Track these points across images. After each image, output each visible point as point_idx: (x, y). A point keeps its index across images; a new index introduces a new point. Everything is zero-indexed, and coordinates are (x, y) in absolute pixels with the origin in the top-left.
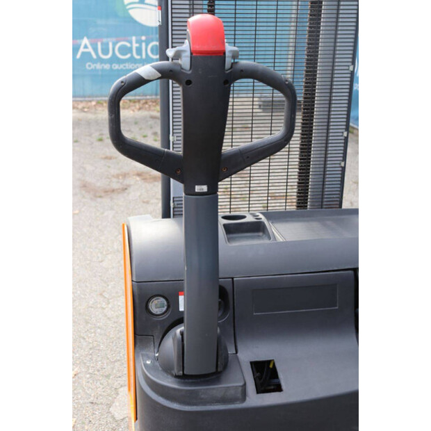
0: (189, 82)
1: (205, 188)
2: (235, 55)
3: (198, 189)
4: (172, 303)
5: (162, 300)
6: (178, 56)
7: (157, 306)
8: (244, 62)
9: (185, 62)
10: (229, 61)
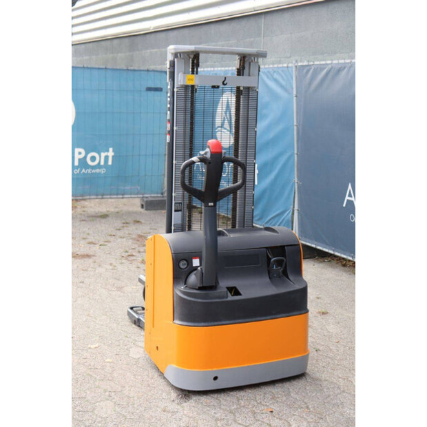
0: (210, 163)
1: (212, 204)
2: (225, 153)
3: (210, 204)
4: (189, 262)
5: (185, 262)
6: (206, 153)
7: (183, 265)
8: (227, 156)
9: (208, 156)
10: (223, 155)
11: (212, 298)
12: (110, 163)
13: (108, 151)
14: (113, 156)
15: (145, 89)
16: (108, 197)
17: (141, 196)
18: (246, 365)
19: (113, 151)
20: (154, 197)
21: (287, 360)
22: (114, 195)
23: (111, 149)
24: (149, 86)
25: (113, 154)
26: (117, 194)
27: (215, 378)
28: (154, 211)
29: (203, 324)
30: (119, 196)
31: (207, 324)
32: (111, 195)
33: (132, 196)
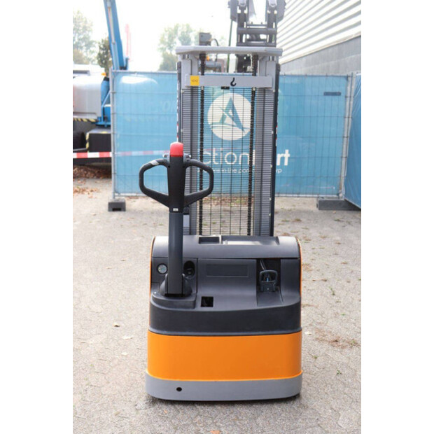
0: (169, 167)
1: (177, 209)
3: (174, 210)
5: (164, 266)
6: (165, 157)
7: (162, 269)
9: (168, 159)
10: (185, 159)
11: (176, 307)
12: (286, 163)
13: (284, 153)
14: (289, 158)
15: (323, 94)
16: (284, 195)
17: (317, 196)
18: (213, 380)
19: (289, 153)
20: (329, 198)
21: (265, 381)
22: (290, 194)
23: (287, 151)
24: (327, 91)
25: (289, 155)
26: (293, 193)
27: (179, 389)
28: (325, 211)
29: (165, 332)
30: (294, 195)
31: (169, 333)
32: (286, 193)
33: (308, 196)
